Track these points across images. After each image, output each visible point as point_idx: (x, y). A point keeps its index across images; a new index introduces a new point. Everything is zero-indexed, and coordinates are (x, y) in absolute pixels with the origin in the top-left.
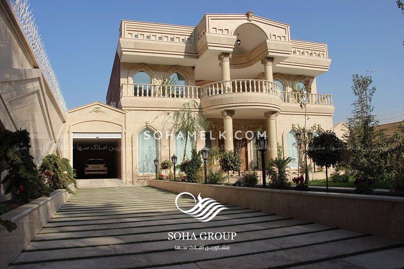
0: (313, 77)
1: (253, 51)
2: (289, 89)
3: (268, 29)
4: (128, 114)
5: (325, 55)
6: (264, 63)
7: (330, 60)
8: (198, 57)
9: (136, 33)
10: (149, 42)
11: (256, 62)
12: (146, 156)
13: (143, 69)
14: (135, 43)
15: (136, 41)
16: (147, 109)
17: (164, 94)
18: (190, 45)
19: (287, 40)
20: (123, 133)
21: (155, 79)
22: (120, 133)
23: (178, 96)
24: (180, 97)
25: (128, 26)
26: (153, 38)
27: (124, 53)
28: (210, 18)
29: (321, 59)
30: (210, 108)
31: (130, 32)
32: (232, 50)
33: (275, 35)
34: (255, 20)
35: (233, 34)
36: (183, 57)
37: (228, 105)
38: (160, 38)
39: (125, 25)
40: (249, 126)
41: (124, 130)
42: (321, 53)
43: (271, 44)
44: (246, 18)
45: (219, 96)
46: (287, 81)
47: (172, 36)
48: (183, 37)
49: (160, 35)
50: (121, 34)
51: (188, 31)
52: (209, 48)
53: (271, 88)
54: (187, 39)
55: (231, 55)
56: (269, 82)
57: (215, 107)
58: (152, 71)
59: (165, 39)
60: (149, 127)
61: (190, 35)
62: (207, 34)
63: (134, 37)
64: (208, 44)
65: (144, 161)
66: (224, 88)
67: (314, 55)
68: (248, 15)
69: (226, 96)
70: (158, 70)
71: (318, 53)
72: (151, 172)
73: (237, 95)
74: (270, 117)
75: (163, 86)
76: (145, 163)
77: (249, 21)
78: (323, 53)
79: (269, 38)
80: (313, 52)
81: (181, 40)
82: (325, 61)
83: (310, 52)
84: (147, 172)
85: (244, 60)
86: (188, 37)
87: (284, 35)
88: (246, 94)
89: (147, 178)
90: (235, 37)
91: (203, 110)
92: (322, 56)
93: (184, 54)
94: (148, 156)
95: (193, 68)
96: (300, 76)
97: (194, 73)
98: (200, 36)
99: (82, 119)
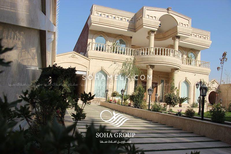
0: (199, 51)
1: (168, 31)
2: (185, 56)
3: (179, 20)
4: (92, 61)
5: (208, 38)
6: (174, 39)
7: (211, 42)
8: (135, 31)
9: (101, 13)
10: (108, 19)
11: (169, 38)
12: (99, 87)
13: (102, 35)
14: (100, 19)
15: (100, 18)
16: (102, 59)
17: (113, 51)
18: (132, 24)
19: (189, 27)
20: (87, 72)
21: (109, 42)
22: (86, 72)
23: (121, 53)
24: (123, 54)
25: (96, 9)
26: (110, 17)
27: (92, 24)
28: (146, 9)
29: (206, 41)
30: (140, 62)
31: (97, 12)
32: (157, 29)
33: (182, 24)
34: (172, 13)
35: (158, 20)
36: (126, 30)
37: (151, 62)
38: (114, 18)
39: (95, 8)
40: (159, 75)
41: (88, 70)
42: (206, 37)
43: (180, 28)
44: (167, 11)
45: (146, 56)
46: (184, 51)
47: (121, 17)
48: (128, 19)
49: (114, 16)
50: (92, 12)
51: (131, 15)
52: (144, 26)
53: (177, 55)
54: (130, 20)
55: (155, 32)
56: (176, 51)
57: (144, 62)
58: (107, 37)
59: (117, 19)
60: (103, 70)
61: (132, 18)
62: (143, 18)
63: (99, 15)
64: (144, 24)
65: (98, 90)
66: (150, 52)
67: (202, 37)
68: (168, 9)
69: (151, 56)
70: (110, 37)
71: (204, 36)
72: (101, 97)
73: (157, 56)
74: (174, 72)
75: (113, 47)
76: (98, 91)
77: (169, 13)
78: (207, 37)
79: (179, 25)
80: (202, 36)
81: (126, 20)
82: (208, 42)
83: (200, 35)
84: (99, 96)
85: (161, 36)
86: (131, 19)
87: (188, 24)
88: (163, 56)
89: (98, 100)
90: (160, 22)
91: (135, 63)
92: (206, 38)
93: (127, 29)
94: (101, 87)
95: (131, 37)
96: (192, 49)
97: (131, 41)
98: (138, 19)
99: (64, 60)
